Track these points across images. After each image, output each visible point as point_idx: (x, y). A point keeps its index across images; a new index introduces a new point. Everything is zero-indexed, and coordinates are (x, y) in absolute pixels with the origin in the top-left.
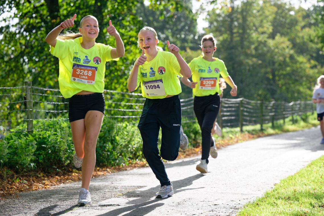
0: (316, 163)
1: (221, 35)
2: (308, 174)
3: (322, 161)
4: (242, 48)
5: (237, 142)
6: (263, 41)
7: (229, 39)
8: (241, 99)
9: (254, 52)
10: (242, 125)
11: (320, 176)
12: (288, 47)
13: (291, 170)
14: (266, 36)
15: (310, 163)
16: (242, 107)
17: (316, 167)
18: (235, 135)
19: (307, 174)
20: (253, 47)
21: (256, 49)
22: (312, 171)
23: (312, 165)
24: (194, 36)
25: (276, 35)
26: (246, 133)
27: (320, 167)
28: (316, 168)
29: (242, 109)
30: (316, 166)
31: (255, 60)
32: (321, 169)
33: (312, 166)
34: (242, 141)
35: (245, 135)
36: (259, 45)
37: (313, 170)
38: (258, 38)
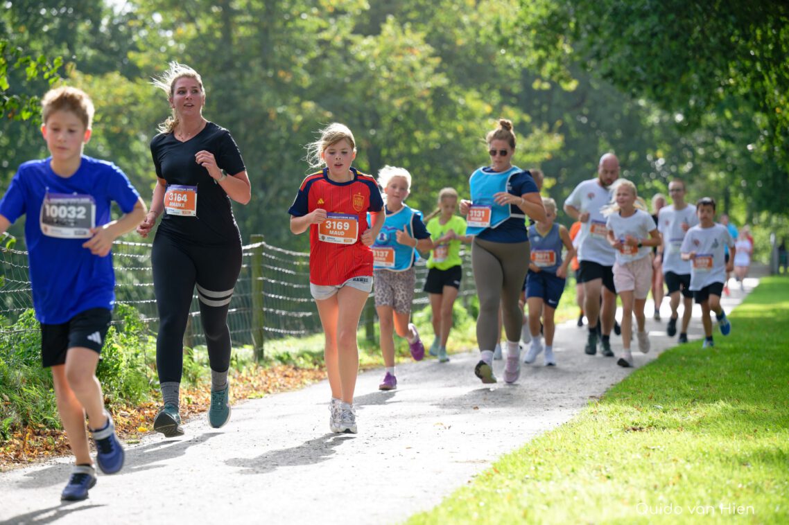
0: (510, 467)
1: (191, 20)
2: (482, 504)
3: (530, 459)
4: (265, 65)
5: (245, 397)
6: (338, 42)
7: (218, 34)
8: (257, 245)
9: (306, 80)
10: (262, 337)
11: (521, 513)
12: (423, 63)
13: (425, 492)
14: (348, 22)
15: (489, 466)
16: (263, 271)
17: (511, 479)
18: (237, 375)
19: (478, 505)
20: (304, 60)
21: (314, 67)
22: (496, 493)
23: (497, 472)
24: (97, 23)
25: (385, 21)
26: (277, 364)
27: (523, 481)
28: (507, 482)
29: (261, 278)
30: (510, 476)
31: (309, 106)
32: (525, 487)
33: (497, 475)
34: (261, 393)
35: (273, 371)
36: (325, 56)
37: (499, 491)
38: (321, 30)
